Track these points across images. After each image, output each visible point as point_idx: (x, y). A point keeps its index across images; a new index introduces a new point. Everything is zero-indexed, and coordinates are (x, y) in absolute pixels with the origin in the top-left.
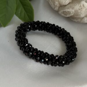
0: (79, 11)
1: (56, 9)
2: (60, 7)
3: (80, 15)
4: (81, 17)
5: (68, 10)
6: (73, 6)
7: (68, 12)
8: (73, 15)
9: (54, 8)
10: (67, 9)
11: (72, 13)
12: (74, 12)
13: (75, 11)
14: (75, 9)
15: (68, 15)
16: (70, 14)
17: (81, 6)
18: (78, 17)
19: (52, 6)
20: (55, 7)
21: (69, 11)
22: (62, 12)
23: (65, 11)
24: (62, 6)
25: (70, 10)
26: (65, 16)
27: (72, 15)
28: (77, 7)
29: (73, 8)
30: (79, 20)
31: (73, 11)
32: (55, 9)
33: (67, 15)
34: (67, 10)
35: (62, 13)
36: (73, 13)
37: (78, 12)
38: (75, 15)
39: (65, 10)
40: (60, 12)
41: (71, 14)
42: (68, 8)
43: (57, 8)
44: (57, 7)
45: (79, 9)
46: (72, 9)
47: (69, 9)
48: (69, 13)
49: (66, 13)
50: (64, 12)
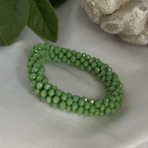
0: (131, 24)
1: (96, 20)
2: (102, 17)
3: (133, 30)
4: (134, 34)
5: (114, 22)
6: (122, 16)
7: (114, 25)
9: (93, 20)
11: (119, 26)
12: (123, 26)
13: (124, 23)
14: (124, 20)
15: (114, 30)
16: (116, 28)
17: (132, 15)
18: (130, 33)
19: (89, 16)
20: (93, 18)
22: (105, 25)
23: (110, 25)
24: (105, 16)
25: (117, 22)
26: (110, 32)
28: (127, 17)
30: (133, 39)
31: (122, 23)
33: (112, 31)
34: (112, 22)
35: (104, 27)
36: (121, 27)
37: (129, 25)
38: (126, 31)
39: (109, 23)
40: (102, 26)
41: (119, 29)
42: (114, 19)
43: (98, 19)
44: (97, 17)
45: (131, 20)
46: (120, 20)
47: (116, 20)
49: (112, 26)
50: (107, 26)
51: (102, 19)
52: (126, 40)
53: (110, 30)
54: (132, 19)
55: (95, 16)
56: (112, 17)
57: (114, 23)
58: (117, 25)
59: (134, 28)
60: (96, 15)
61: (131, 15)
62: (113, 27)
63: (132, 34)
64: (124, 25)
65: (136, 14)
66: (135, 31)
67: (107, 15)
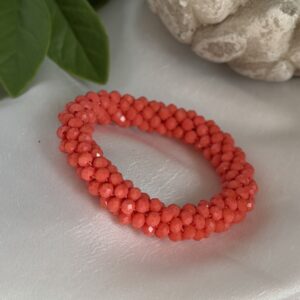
0: (262, 41)
1: (186, 37)
2: (197, 29)
3: (266, 54)
4: (267, 61)
5: (227, 39)
6: (243, 26)
7: (226, 44)
8: (244, 55)
9: (179, 35)
10: (221, 36)
11: (237, 47)
12: (245, 46)
13: (248, 39)
14: (249, 34)
15: (226, 55)
16: (231, 51)
17: (267, 25)
18: (257, 60)
19: (171, 29)
20: (181, 32)
21: (230, 41)
22: (207, 46)
23: (217, 44)
24: (206, 28)
25: (232, 39)
26: (217, 60)
27: (240, 53)
28: (255, 28)
29: (242, 33)
30: (262, 71)
31: (243, 40)
32: (183, 37)
33: (220, 56)
34: (221, 39)
35: (204, 49)
36: (242, 48)
37: (258, 44)
38: (250, 56)
39: (215, 40)
40: (199, 48)
41: (237, 52)
42: (226, 33)
43: (189, 33)
44: (187, 30)
45: (263, 35)
46: (240, 35)
47: (230, 36)
48: (229, 47)
49: (221, 47)
50: (211, 47)
51: (199, 33)
52: (246, 73)
53: (215, 54)
54: (265, 31)
55: (185, 28)
56: (222, 28)
57: (226, 41)
58: (233, 45)
59: (269, 50)
60: (187, 25)
61: (264, 23)
62: (224, 48)
63: (263, 60)
64: (248, 43)
65: (276, 22)
66: (270, 54)
67: (209, 25)
